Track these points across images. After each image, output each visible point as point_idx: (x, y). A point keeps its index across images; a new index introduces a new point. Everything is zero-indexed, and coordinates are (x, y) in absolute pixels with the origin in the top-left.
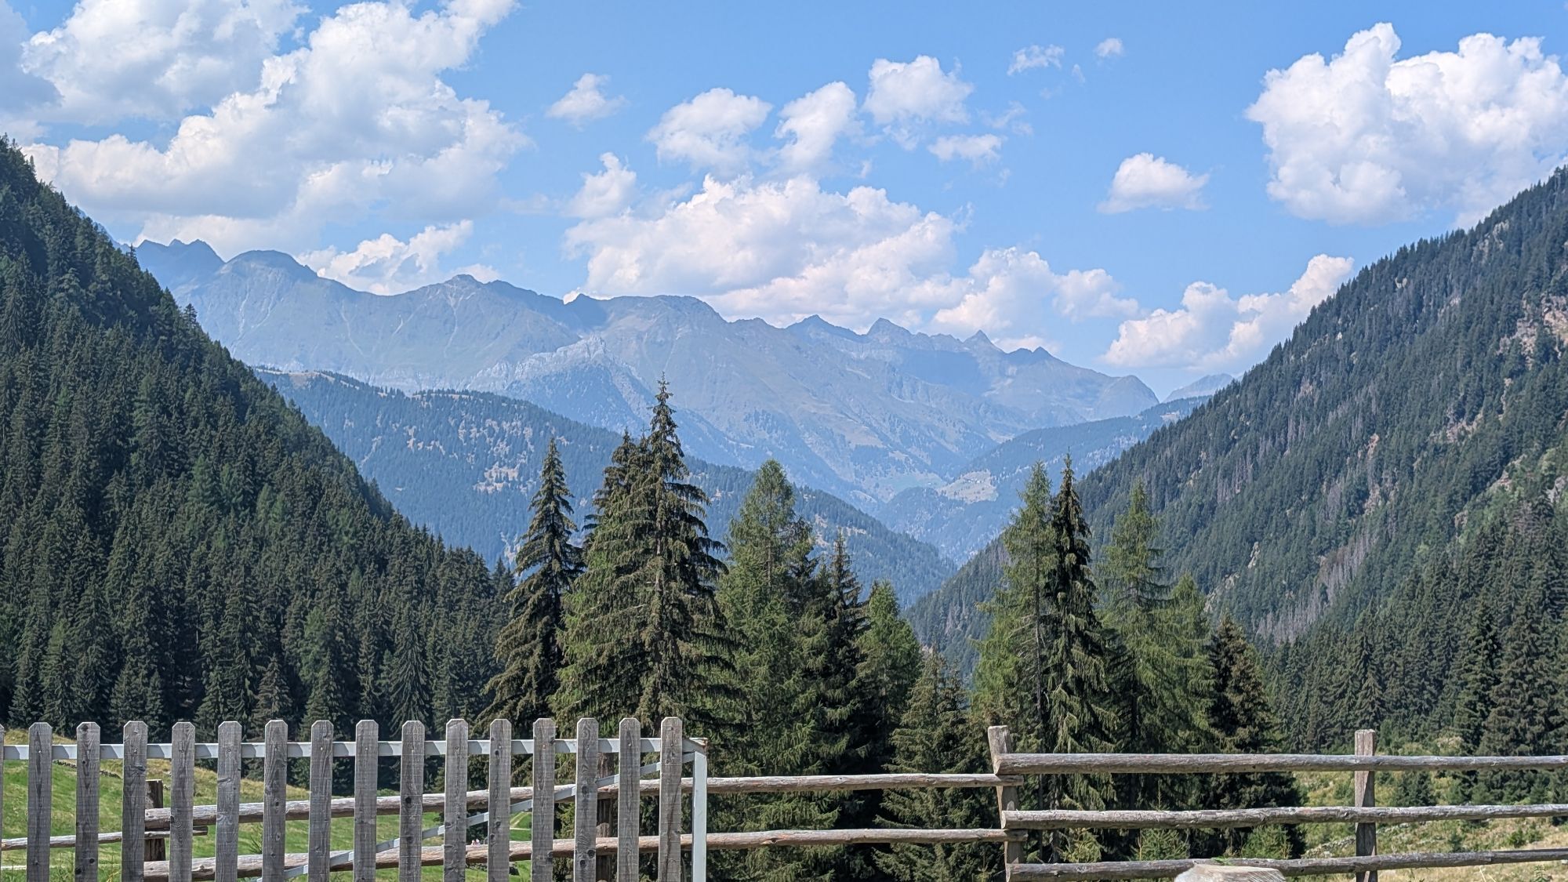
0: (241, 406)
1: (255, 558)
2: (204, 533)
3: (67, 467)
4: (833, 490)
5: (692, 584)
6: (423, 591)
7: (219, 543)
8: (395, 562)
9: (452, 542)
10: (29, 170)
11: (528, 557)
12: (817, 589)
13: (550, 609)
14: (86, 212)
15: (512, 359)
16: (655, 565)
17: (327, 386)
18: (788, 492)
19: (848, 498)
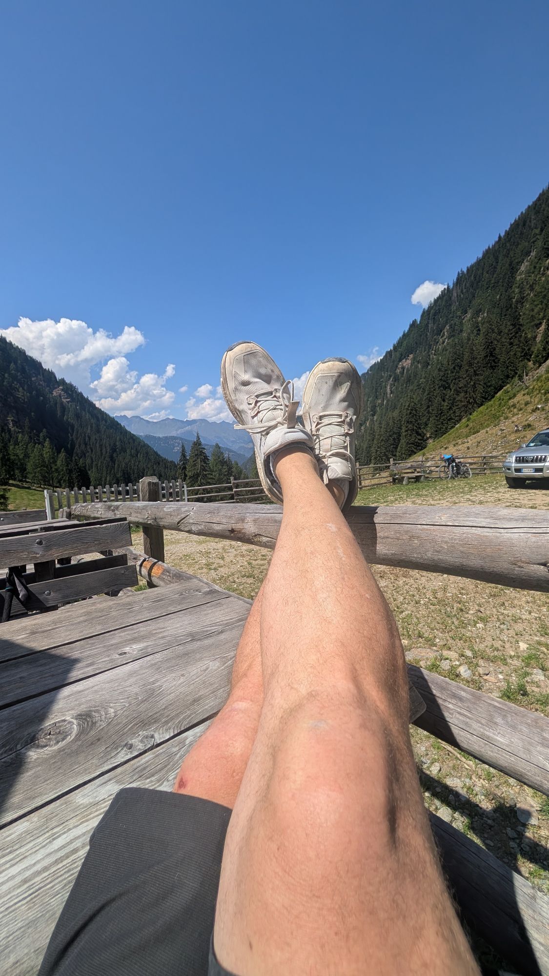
0: (134, 441)
1: (139, 464)
2: (130, 461)
3: (106, 452)
4: (228, 447)
5: (205, 463)
6: (166, 467)
7: (133, 462)
8: (161, 463)
9: (170, 459)
10: (95, 405)
11: (181, 460)
12: (226, 462)
13: (185, 468)
14: (105, 411)
15: (177, 430)
16: (199, 460)
17: (147, 436)
18: (220, 448)
19: (231, 448)
